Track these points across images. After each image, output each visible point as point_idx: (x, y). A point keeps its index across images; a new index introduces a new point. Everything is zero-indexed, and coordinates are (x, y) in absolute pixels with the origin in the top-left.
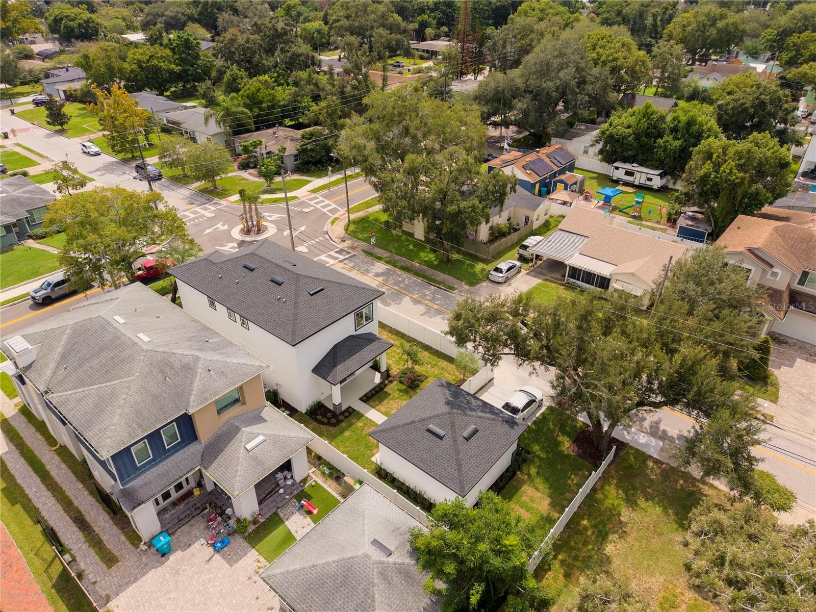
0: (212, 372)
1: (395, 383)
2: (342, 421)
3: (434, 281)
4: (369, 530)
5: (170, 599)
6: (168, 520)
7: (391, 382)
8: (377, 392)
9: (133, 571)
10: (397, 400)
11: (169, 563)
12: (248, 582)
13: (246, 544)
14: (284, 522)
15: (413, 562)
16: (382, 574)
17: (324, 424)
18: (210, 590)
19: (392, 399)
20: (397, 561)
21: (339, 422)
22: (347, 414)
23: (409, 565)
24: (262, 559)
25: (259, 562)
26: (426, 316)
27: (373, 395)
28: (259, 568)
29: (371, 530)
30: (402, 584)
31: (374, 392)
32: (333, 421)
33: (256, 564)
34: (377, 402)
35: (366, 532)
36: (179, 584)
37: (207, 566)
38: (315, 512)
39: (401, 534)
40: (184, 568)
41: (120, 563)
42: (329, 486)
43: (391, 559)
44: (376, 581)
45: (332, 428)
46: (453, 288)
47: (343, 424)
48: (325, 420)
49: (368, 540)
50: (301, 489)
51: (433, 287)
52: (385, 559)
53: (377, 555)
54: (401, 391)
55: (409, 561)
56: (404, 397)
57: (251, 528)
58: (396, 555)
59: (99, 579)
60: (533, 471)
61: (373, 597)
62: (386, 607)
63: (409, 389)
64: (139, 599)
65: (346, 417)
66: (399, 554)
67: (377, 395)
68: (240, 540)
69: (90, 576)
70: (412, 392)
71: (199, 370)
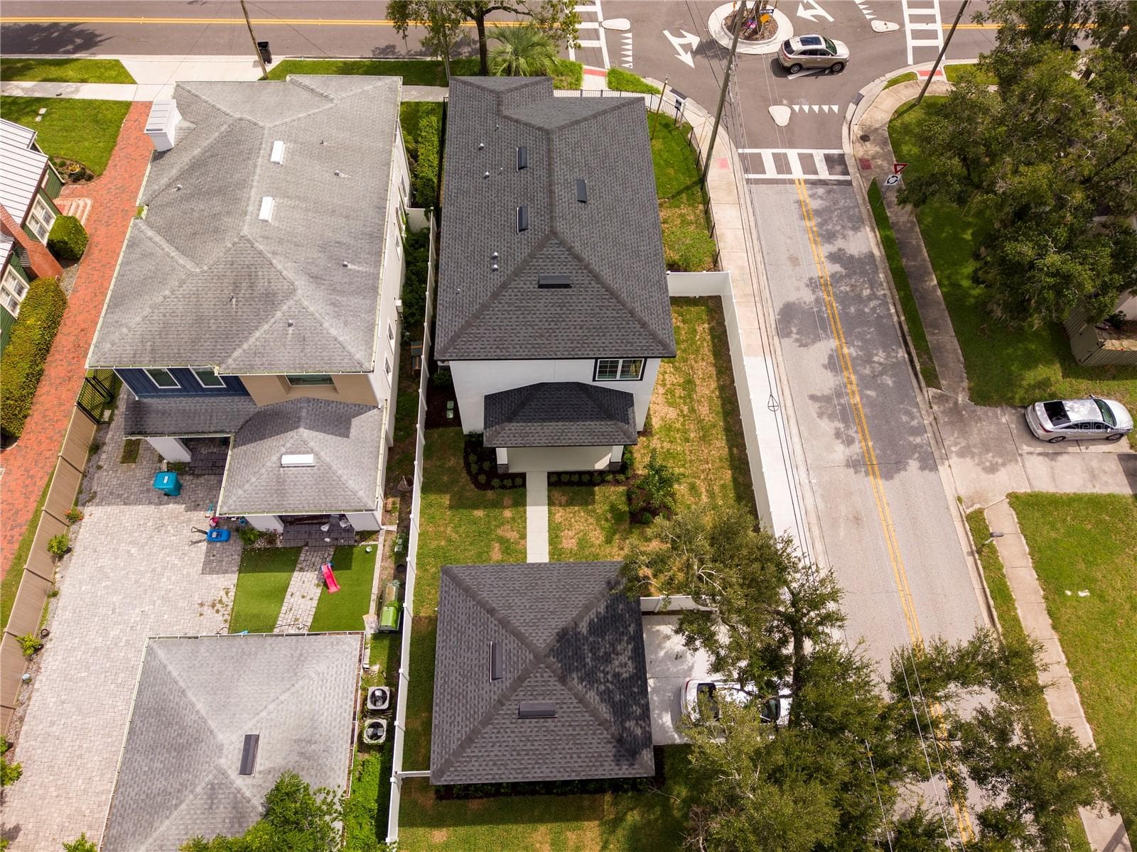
0: (291, 328)
1: (621, 489)
2: (493, 488)
3: (920, 339)
4: (270, 713)
5: (129, 552)
6: (203, 457)
7: (618, 483)
8: (580, 483)
9: (133, 486)
10: (591, 520)
11: (164, 508)
12: (197, 606)
13: (237, 558)
14: (293, 571)
15: (261, 809)
16: (213, 788)
17: (469, 472)
18: (163, 580)
19: (588, 512)
20: (244, 790)
21: (486, 486)
22: (508, 483)
23: (254, 808)
24: (232, 594)
25: (227, 593)
26: (817, 405)
27: (570, 483)
28: (220, 601)
29: (274, 716)
30: (224, 821)
31: (575, 478)
32: (482, 478)
33: (223, 593)
34: (564, 499)
35: (264, 714)
36: (150, 543)
37: (187, 547)
38: (333, 589)
39: (301, 754)
40: (169, 528)
41: (133, 466)
42: (383, 568)
43: (240, 782)
44: (199, 789)
45: (473, 486)
46: (931, 378)
47: (490, 494)
48: (474, 468)
49: (249, 729)
50: (352, 542)
51: (902, 354)
52: (233, 774)
53: (231, 759)
54: (613, 509)
55: (258, 803)
56: (607, 525)
57: (260, 544)
58: (255, 782)
59: (105, 468)
60: (633, 817)
61: (181, 803)
62: (181, 827)
63: (627, 517)
64: (110, 525)
65: (503, 487)
66: (261, 782)
67: (576, 488)
68: (239, 548)
69: (104, 456)
70: (626, 525)
71: (279, 314)
